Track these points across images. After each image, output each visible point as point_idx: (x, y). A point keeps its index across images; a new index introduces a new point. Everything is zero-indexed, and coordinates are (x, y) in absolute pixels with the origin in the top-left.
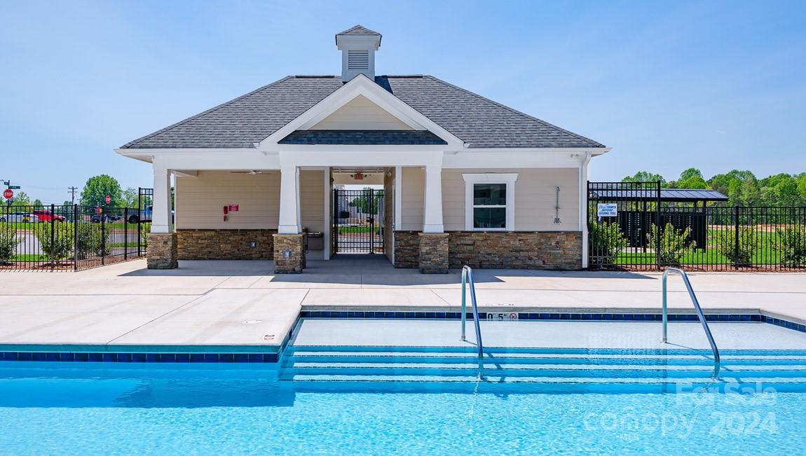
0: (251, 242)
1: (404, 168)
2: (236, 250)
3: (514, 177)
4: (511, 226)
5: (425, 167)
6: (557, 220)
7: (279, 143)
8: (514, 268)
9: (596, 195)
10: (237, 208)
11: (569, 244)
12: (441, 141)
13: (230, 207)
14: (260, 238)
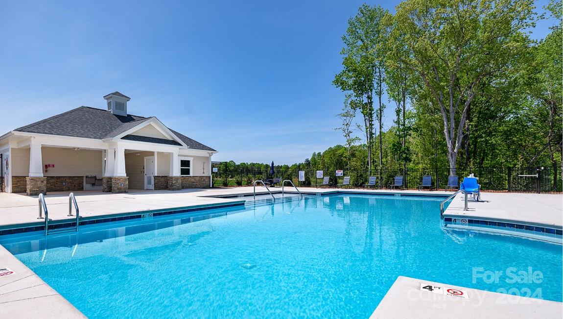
0: (62, 183)
1: (158, 153)
2: (53, 187)
3: (192, 158)
4: (191, 174)
5: (172, 153)
6: (204, 173)
7: (121, 139)
8: (192, 188)
9: (214, 165)
10: (53, 166)
11: (207, 180)
12: (181, 145)
13: (49, 165)
14: (67, 180)
